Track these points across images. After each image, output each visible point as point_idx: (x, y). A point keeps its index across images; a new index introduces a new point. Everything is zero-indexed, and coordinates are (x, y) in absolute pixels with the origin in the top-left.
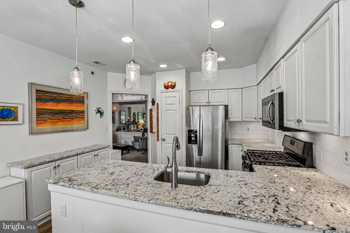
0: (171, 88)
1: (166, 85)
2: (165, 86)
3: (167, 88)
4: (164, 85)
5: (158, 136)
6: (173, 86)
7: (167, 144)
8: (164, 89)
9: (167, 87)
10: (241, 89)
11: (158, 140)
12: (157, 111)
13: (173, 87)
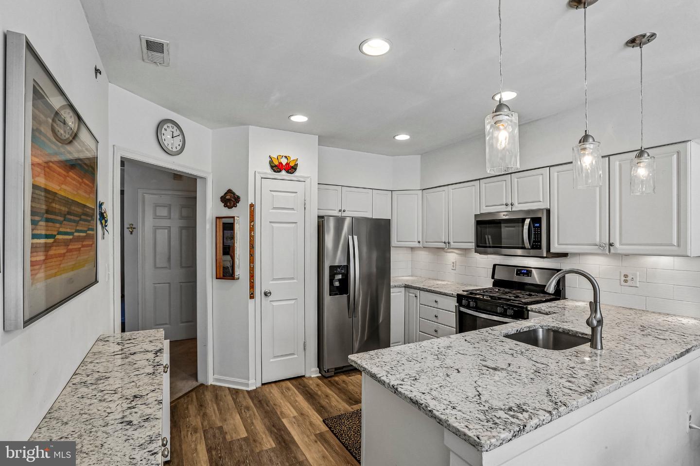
0: (288, 172)
1: (277, 163)
2: (273, 165)
3: (279, 170)
4: (271, 162)
5: (252, 286)
6: (292, 167)
7: (275, 304)
8: (268, 170)
9: (277, 168)
10: (391, 192)
11: (252, 296)
12: (250, 222)
13: (291, 169)
